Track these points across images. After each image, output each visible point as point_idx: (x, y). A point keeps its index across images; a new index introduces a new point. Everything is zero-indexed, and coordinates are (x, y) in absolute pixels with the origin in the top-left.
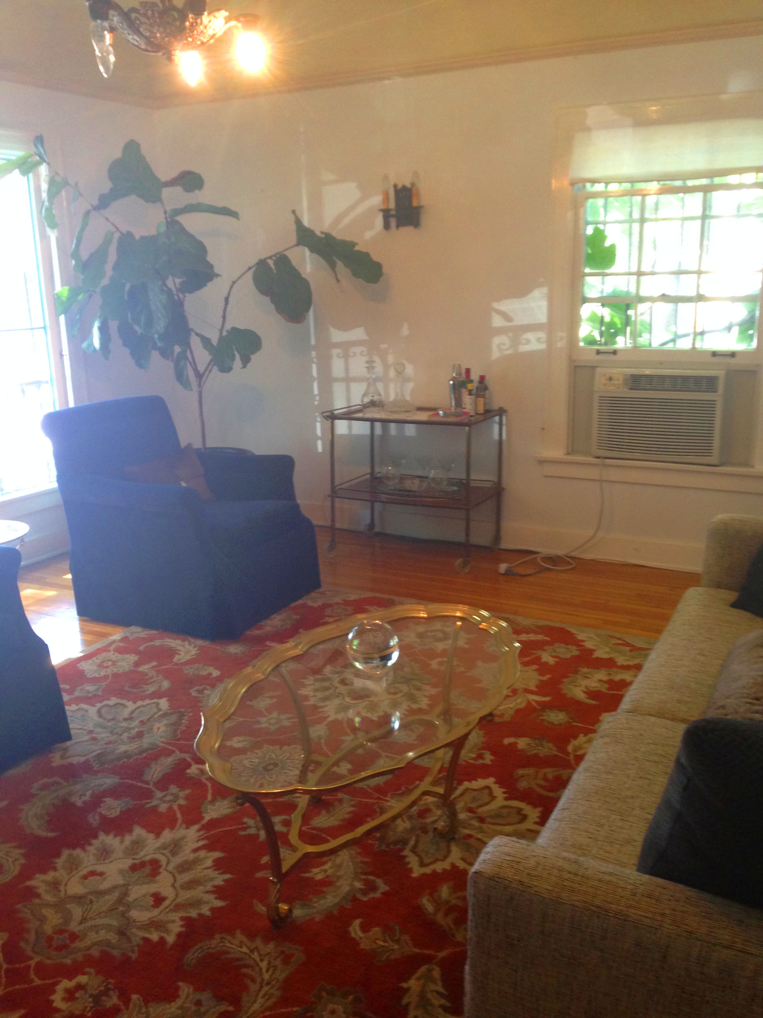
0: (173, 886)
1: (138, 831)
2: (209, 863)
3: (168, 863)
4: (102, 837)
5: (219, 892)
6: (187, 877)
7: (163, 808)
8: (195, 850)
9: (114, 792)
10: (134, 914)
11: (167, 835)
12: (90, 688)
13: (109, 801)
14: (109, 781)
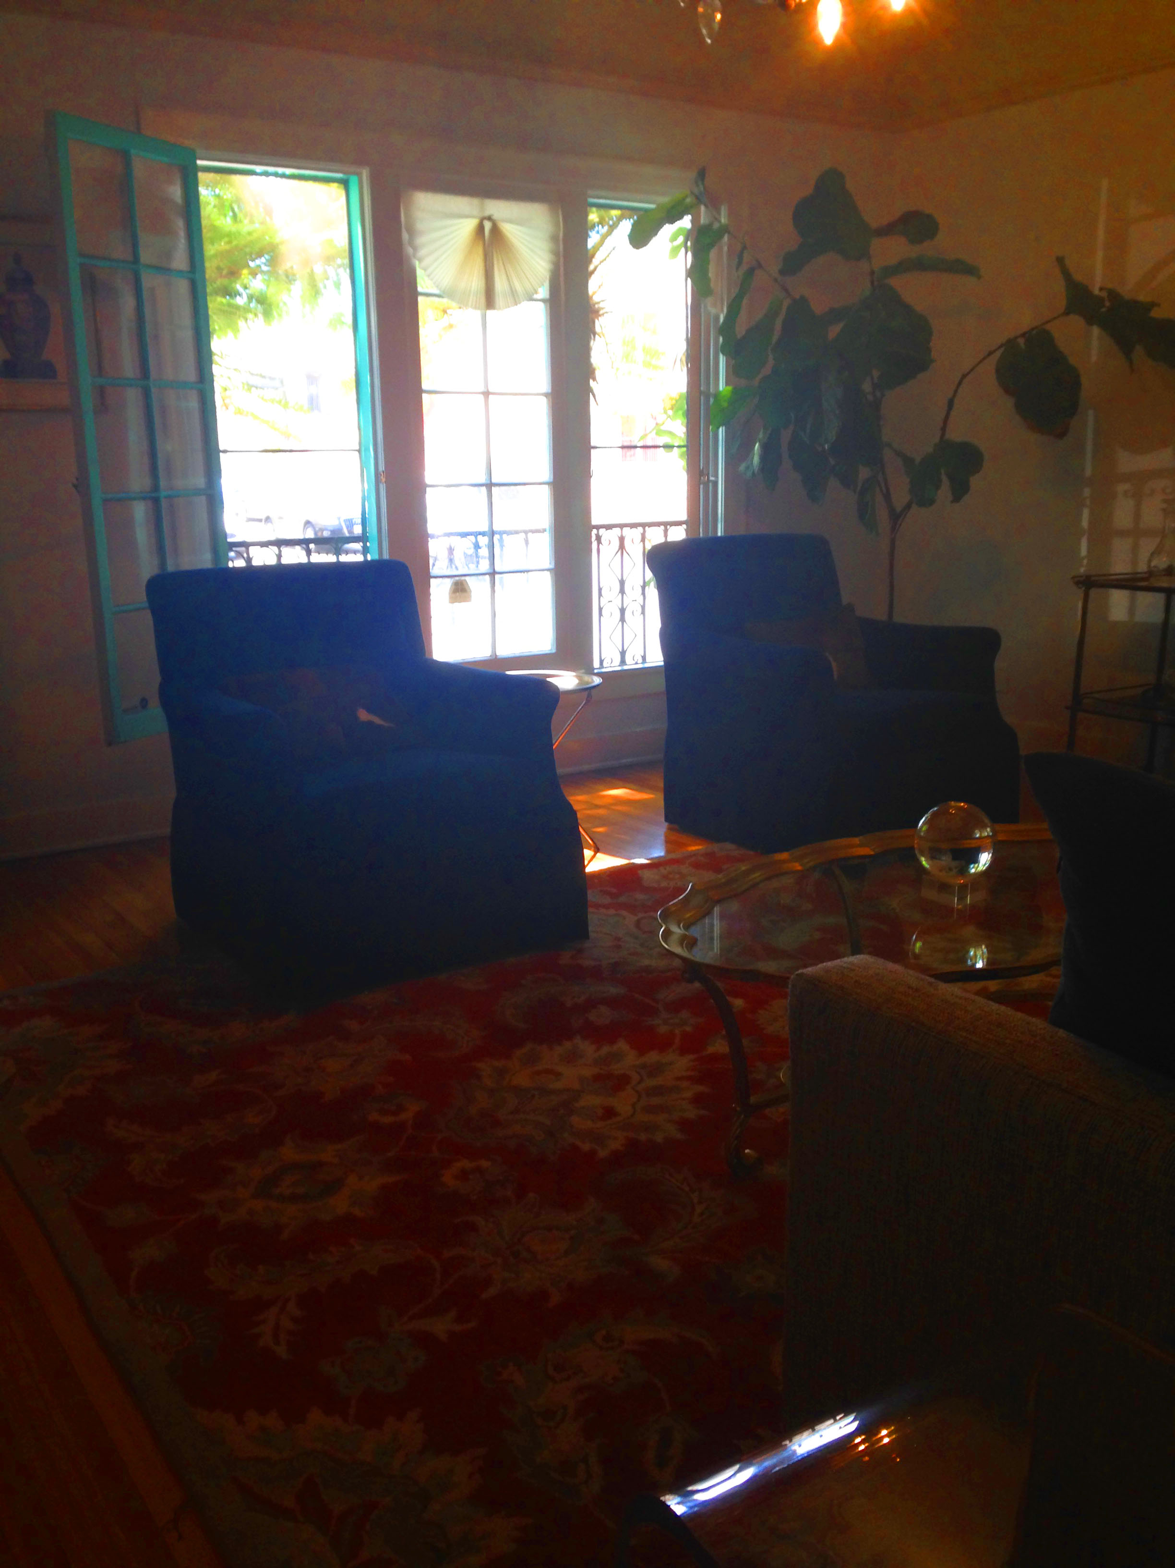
0: (633, 1105)
1: (622, 1045)
2: (689, 1094)
3: (639, 1083)
4: (578, 1040)
5: (684, 1125)
6: (655, 1101)
7: (663, 1029)
8: (678, 1079)
9: (612, 1002)
10: (575, 1120)
11: (653, 1057)
12: (640, 896)
13: (604, 1010)
14: (613, 990)
